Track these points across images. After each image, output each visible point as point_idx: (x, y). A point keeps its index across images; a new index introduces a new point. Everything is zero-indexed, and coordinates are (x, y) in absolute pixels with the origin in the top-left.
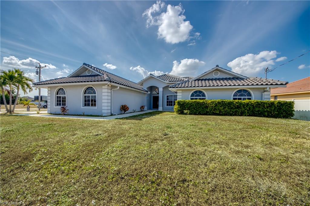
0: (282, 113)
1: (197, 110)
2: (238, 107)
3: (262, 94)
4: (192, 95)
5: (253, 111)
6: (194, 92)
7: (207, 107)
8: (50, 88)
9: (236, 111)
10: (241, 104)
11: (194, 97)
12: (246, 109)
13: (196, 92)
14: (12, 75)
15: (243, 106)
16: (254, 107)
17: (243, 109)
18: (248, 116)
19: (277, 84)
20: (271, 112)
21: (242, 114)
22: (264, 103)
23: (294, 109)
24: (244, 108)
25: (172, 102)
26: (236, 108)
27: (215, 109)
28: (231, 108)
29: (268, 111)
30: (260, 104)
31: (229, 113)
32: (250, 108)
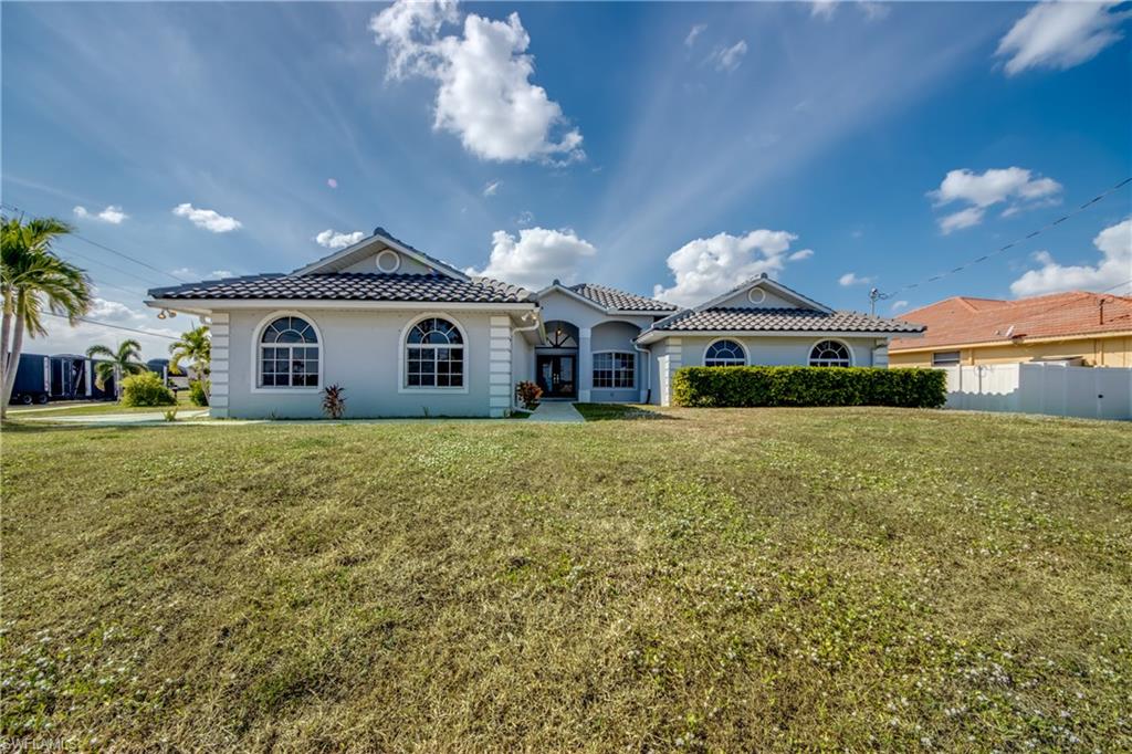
0: (926, 398)
1: (743, 395)
2: (839, 385)
3: (872, 354)
4: (710, 354)
5: (870, 393)
6: (715, 345)
7: (766, 387)
8: (227, 315)
9: (834, 396)
10: (845, 376)
11: (715, 360)
12: (855, 390)
13: (719, 345)
14: (19, 246)
15: (850, 382)
16: (872, 385)
17: (851, 389)
18: (860, 405)
19: (896, 331)
20: (905, 395)
21: (849, 402)
22: (892, 374)
23: (946, 386)
24: (852, 386)
25: (610, 373)
26: (833, 387)
27: (788, 390)
28: (825, 387)
29: (899, 393)
30: (883, 377)
31: (818, 400)
32: (864, 386)
